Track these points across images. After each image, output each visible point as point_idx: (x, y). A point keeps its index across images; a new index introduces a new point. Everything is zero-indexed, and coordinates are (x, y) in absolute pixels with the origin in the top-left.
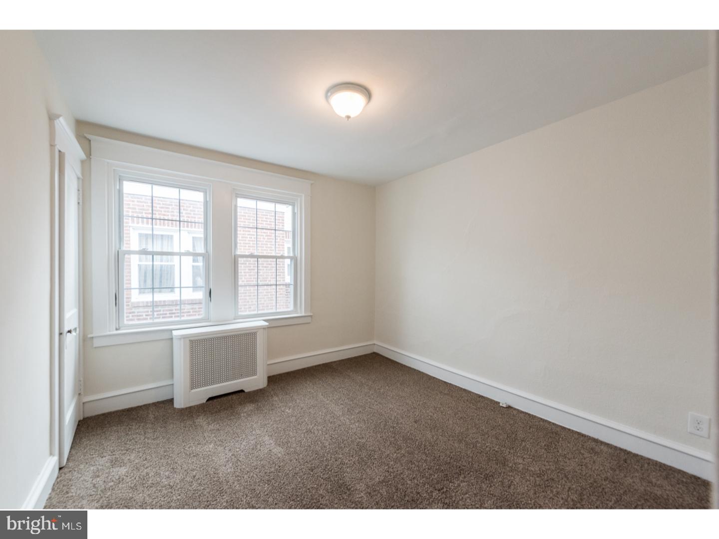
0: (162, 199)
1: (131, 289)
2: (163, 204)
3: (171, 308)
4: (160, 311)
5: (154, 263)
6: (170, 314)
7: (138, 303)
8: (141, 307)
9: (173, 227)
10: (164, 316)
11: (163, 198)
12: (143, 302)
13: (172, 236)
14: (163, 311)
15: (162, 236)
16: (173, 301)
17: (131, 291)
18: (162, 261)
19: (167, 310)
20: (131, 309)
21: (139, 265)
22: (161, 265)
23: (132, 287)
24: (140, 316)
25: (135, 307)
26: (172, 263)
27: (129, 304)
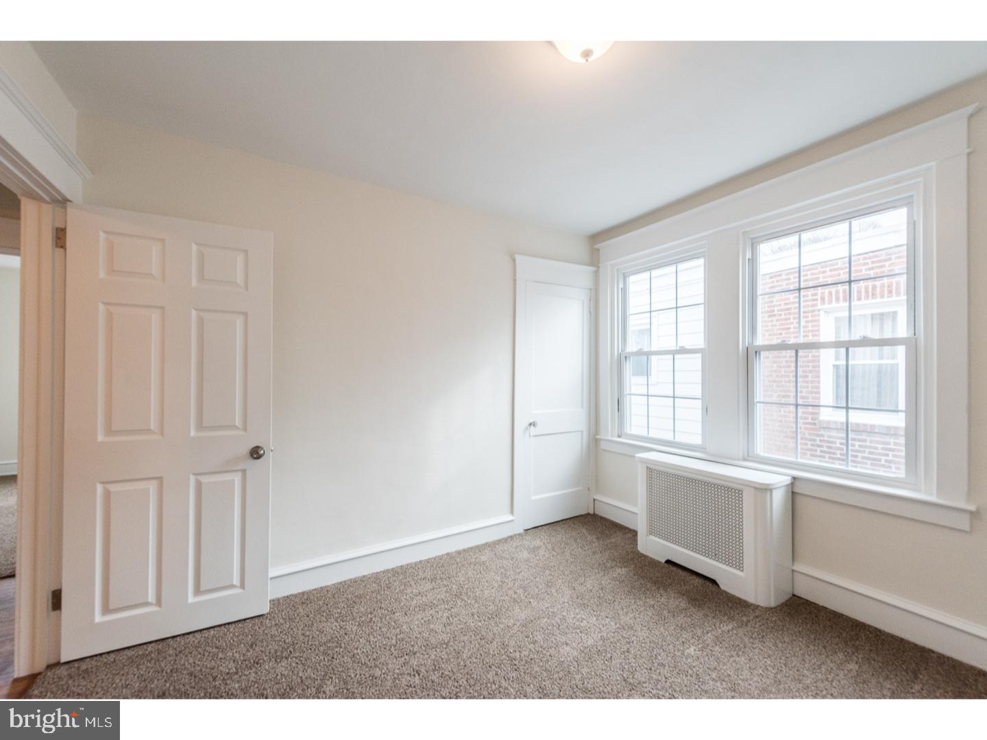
0: (871, 254)
1: (819, 406)
2: (873, 262)
3: (887, 439)
4: (865, 441)
5: (851, 362)
6: (883, 449)
7: (829, 422)
8: (834, 429)
9: (891, 296)
10: (872, 450)
11: (873, 252)
12: (836, 422)
13: (895, 313)
14: (871, 442)
15: (882, 315)
16: (888, 428)
17: (819, 410)
18: (881, 358)
19: (878, 442)
20: (819, 431)
21: (834, 366)
22: (879, 365)
23: (822, 404)
24: (833, 442)
25: (824, 428)
26: (893, 362)
27: (816, 422)
